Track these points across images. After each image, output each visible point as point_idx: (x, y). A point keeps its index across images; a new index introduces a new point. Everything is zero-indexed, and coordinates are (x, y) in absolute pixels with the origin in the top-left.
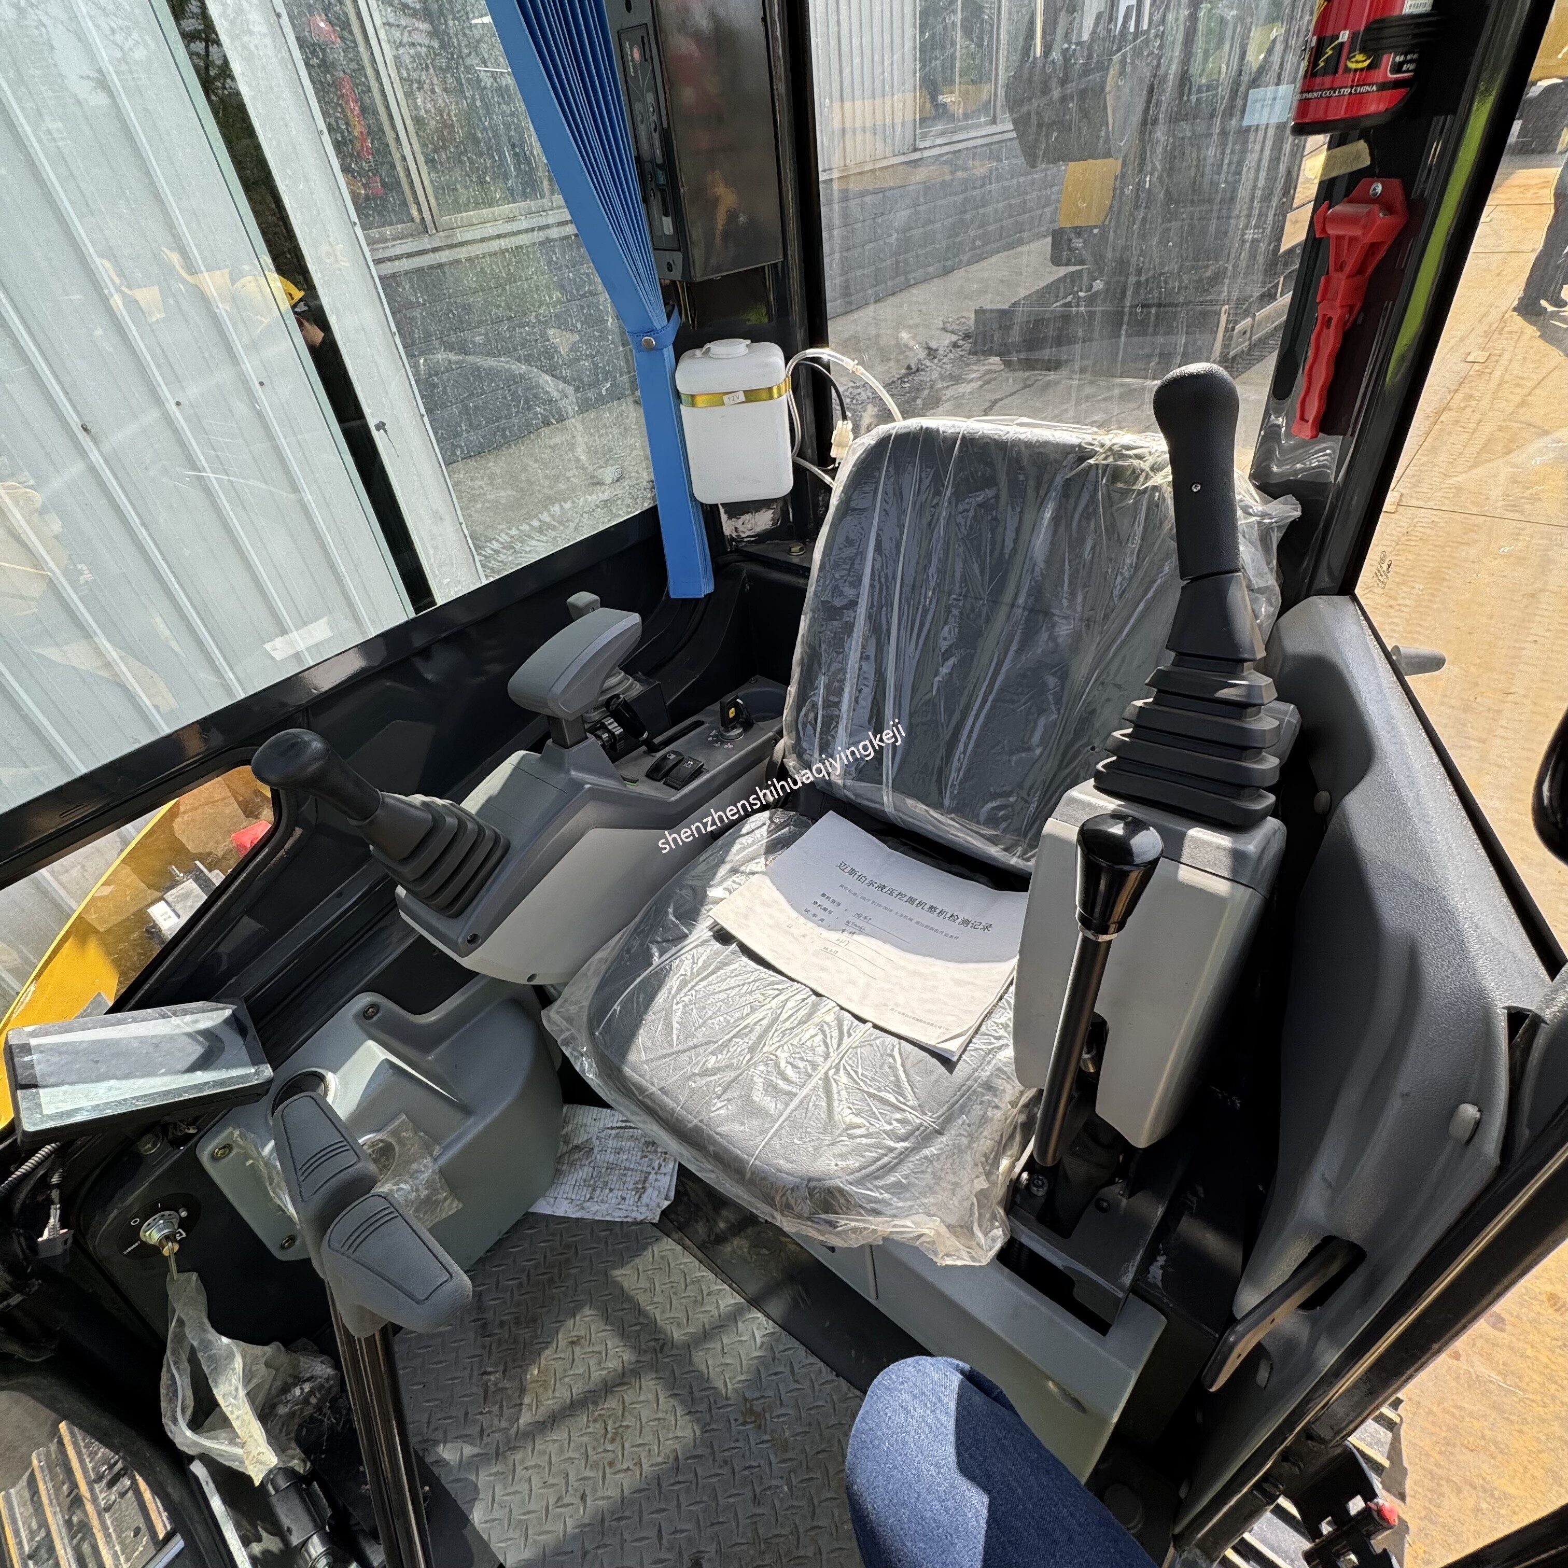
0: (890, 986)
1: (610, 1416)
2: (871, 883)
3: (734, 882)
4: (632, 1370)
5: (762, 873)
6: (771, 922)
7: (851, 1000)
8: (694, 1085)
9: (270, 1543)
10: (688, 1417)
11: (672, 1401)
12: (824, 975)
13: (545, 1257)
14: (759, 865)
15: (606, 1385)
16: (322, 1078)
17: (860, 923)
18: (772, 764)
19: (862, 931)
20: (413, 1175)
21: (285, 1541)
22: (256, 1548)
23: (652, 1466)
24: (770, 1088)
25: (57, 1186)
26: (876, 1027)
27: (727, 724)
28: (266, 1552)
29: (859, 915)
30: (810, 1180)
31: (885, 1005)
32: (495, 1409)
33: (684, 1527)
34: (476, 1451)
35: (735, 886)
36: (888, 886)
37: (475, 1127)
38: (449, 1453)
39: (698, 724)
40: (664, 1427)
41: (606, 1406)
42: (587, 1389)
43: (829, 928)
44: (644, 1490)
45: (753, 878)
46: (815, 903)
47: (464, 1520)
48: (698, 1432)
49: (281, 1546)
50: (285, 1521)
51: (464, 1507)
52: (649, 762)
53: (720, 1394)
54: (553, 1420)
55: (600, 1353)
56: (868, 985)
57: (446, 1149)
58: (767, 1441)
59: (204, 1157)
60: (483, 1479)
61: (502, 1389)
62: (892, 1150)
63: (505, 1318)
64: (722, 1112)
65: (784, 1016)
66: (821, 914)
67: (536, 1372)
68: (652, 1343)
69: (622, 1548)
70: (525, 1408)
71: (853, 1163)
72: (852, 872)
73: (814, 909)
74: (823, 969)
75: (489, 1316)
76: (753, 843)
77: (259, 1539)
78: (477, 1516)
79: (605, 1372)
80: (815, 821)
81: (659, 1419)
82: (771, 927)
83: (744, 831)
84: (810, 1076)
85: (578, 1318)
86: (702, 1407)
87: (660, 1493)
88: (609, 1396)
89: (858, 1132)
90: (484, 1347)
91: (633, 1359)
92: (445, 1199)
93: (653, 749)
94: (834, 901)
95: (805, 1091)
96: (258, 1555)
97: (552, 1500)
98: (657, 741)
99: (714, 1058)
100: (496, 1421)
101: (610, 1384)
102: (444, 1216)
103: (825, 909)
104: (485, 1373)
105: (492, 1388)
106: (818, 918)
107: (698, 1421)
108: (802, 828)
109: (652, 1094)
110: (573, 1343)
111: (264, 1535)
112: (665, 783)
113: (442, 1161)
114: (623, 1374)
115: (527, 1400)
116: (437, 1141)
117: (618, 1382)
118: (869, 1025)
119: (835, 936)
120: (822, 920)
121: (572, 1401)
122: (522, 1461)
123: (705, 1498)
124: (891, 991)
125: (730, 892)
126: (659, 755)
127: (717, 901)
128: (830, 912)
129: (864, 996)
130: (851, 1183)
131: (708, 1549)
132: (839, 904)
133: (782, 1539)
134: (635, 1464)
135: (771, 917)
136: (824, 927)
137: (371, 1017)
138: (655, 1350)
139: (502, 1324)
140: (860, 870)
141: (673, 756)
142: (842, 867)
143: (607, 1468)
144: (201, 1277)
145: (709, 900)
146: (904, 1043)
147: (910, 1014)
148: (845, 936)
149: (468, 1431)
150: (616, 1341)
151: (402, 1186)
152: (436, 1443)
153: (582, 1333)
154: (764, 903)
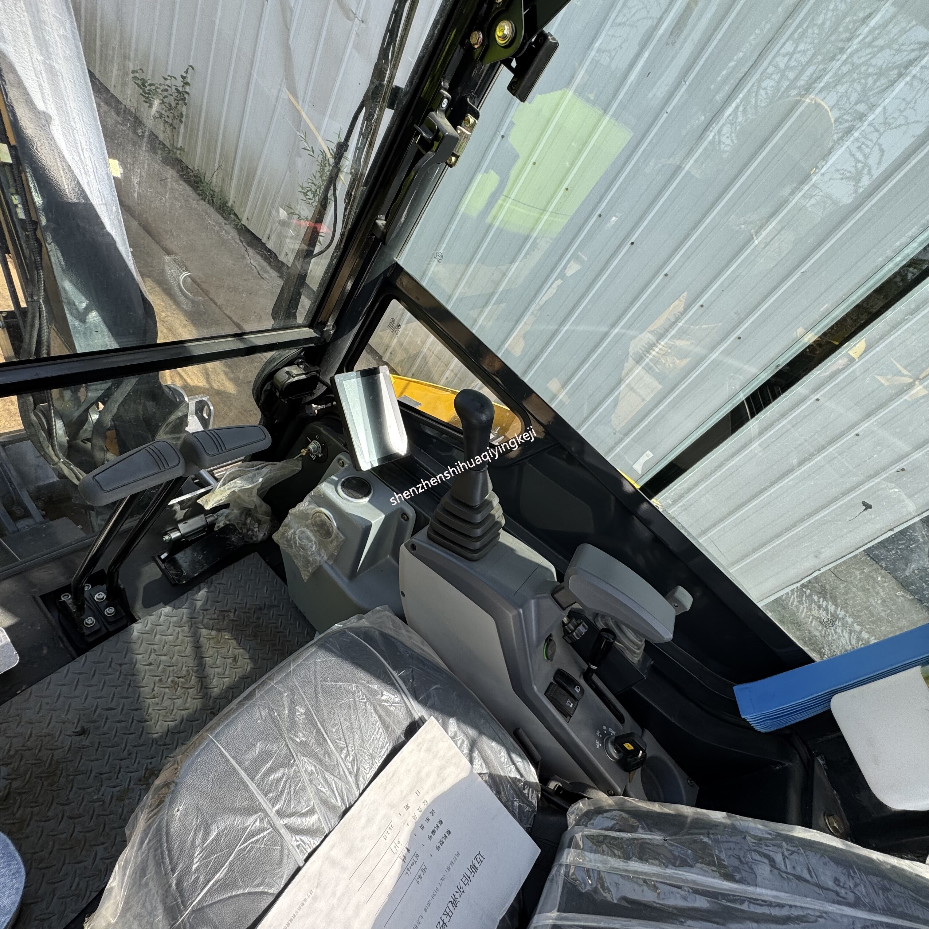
0: (338, 894)
1: (186, 680)
2: (460, 891)
3: (463, 742)
4: (207, 694)
5: (471, 771)
6: (423, 774)
7: (332, 847)
8: (286, 694)
9: (180, 514)
10: (166, 729)
11: (179, 720)
12: (363, 821)
13: (289, 641)
14: (479, 766)
15: (205, 677)
16: (366, 495)
17: (415, 869)
18: (585, 787)
19: (405, 870)
20: (319, 550)
21: (181, 521)
22: (177, 508)
23: (149, 705)
24: (265, 756)
25: (332, 404)
26: (299, 869)
27: (618, 742)
28: (175, 512)
29: (424, 870)
30: (176, 784)
31: (318, 884)
32: (215, 616)
33: (107, 724)
34: (198, 607)
35: (459, 743)
36: (456, 911)
37: (342, 582)
38: (202, 594)
39: (621, 719)
40: (167, 713)
41: (193, 678)
42: (207, 666)
43: (414, 834)
44: (138, 700)
45: (466, 761)
46: (441, 822)
47: (166, 604)
48: (155, 736)
49: (178, 519)
50: (190, 521)
51: (172, 603)
52: (574, 673)
53: (170, 753)
54: (197, 647)
55: (224, 674)
56: (344, 869)
57: (331, 567)
58: (129, 785)
59: (340, 456)
60: (184, 611)
61: (224, 619)
62: (173, 870)
63: (261, 621)
64: (257, 715)
65: (327, 775)
66: (430, 827)
67: (226, 637)
68: (218, 707)
69: (113, 686)
70: (209, 632)
71: (175, 826)
72: (473, 869)
73: (434, 821)
74: (369, 821)
75: (265, 611)
76: (501, 763)
77: (182, 509)
78: (167, 610)
79: (212, 677)
80: (531, 832)
81: (173, 710)
82: (419, 773)
83: (514, 756)
84: (265, 795)
85: (248, 661)
86: (168, 740)
87: (132, 710)
88: (198, 679)
89: (200, 836)
90: (249, 609)
91: (214, 694)
92: (309, 571)
93: (587, 675)
94: (442, 843)
95: (253, 787)
96: (174, 508)
97: (156, 647)
98: (595, 678)
99: (302, 711)
100: (209, 617)
101: (203, 679)
102: (302, 572)
103: (433, 832)
104: (236, 610)
105: (226, 614)
106: (425, 824)
107: (161, 736)
108: (520, 816)
109: (290, 666)
110: (235, 657)
111: (185, 511)
112: (551, 684)
113: (326, 567)
114: (207, 688)
115: (214, 633)
116: (335, 561)
117: (204, 684)
118: (301, 865)
119: (404, 838)
120: (422, 828)
121: (203, 657)
122: (183, 631)
123: (116, 739)
124: (334, 894)
125: (452, 738)
126: (582, 682)
127: (445, 727)
128: (430, 838)
129: (333, 863)
130: (160, 822)
131: (87, 741)
132: (438, 848)
133: (68, 793)
134: (154, 695)
135: (428, 775)
136: (415, 829)
137: (403, 518)
138: (213, 709)
139: (259, 618)
140: (476, 879)
141: (578, 691)
142: (479, 858)
143: (158, 678)
144: (300, 471)
145: (446, 719)
146: (271, 899)
147: (300, 912)
148: (401, 850)
149: (209, 603)
150: (227, 684)
151: (314, 546)
152: (209, 588)
153: (239, 663)
154: (442, 768)
